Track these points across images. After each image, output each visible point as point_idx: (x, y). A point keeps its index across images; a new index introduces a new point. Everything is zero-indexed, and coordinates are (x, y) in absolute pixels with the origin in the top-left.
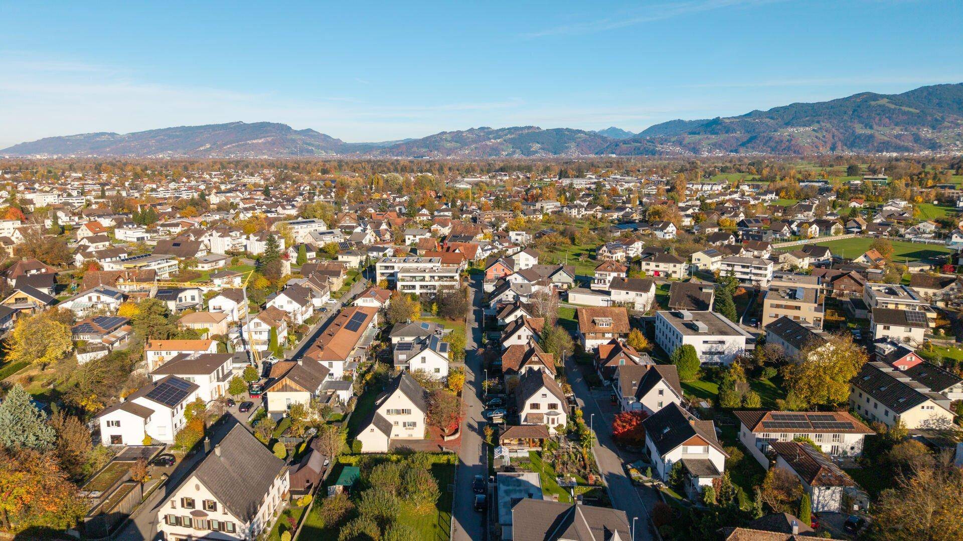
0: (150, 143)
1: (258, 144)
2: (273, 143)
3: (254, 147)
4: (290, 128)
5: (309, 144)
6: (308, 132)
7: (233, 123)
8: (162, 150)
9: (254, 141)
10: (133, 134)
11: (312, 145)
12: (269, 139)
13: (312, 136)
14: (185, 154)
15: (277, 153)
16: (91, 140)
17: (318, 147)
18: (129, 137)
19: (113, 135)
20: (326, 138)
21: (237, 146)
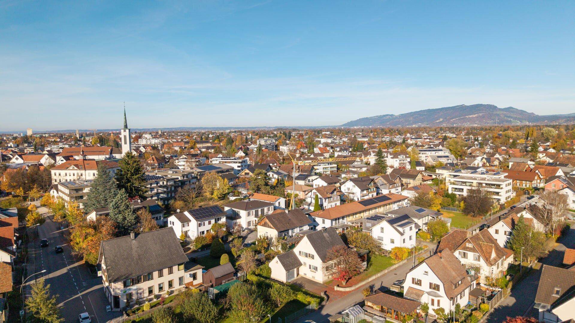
0: (410, 119)
1: (472, 118)
2: (483, 117)
3: (470, 120)
4: (496, 107)
5: (509, 117)
6: (509, 109)
7: (458, 106)
8: (415, 123)
9: (470, 116)
10: (402, 115)
11: (512, 118)
12: (481, 114)
13: (512, 112)
14: (428, 125)
15: (485, 123)
16: (381, 119)
17: (515, 119)
18: (400, 116)
19: (392, 115)
20: (522, 112)
21: (459, 119)
